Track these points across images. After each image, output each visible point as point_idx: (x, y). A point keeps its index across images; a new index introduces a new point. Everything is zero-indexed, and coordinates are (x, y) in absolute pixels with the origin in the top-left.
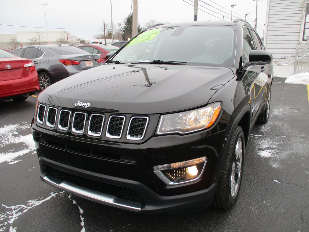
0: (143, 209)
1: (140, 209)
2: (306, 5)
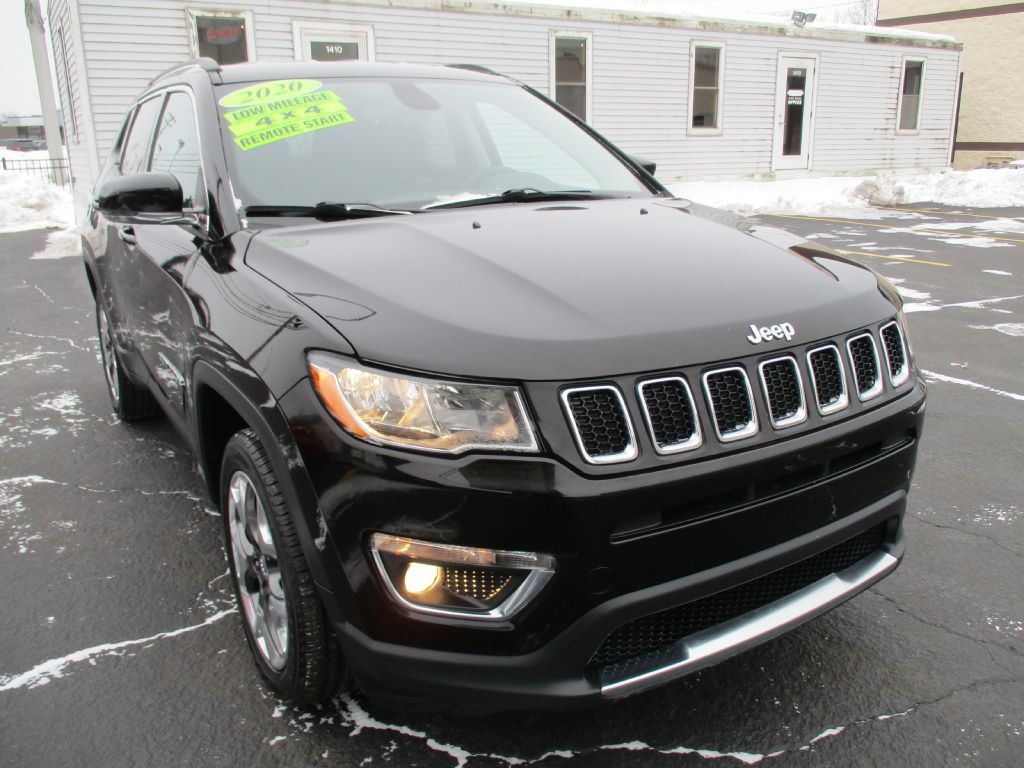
2: (193, 22)
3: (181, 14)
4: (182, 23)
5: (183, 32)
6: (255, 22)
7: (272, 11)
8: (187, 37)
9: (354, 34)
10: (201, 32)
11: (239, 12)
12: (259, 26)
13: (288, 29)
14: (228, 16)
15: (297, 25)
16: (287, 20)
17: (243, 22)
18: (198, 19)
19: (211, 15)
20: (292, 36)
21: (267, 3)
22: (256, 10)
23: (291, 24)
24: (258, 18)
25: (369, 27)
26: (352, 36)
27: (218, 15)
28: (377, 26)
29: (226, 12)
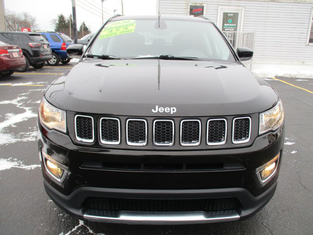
0: (241, 216)
1: (238, 216)
2: (189, 7)
3: (186, 5)
4: (186, 7)
5: (186, 10)
6: (207, 7)
7: (213, 3)
8: (187, 11)
9: (238, 10)
10: (191, 10)
11: (202, 4)
12: (208, 8)
13: (217, 8)
14: (199, 5)
15: (220, 7)
16: (217, 6)
17: (204, 6)
18: (191, 6)
19: (194, 5)
20: (218, 11)
21: (211, 1)
22: (208, 3)
23: (218, 7)
24: (208, 5)
25: (243, 7)
26: (237, 10)
27: (196, 5)
28: (246, 7)
29: (199, 4)
